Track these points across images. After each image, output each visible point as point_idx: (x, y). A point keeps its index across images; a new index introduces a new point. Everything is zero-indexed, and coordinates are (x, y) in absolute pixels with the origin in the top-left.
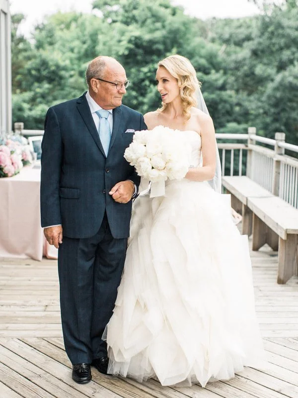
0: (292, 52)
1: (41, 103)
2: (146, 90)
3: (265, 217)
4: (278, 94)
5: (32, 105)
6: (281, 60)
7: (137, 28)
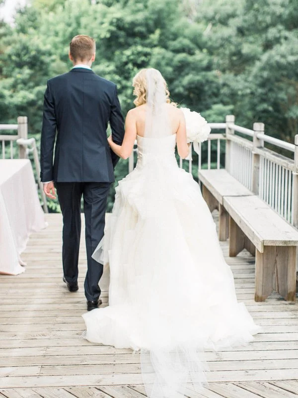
0: (278, 29)
1: (22, 89)
2: (129, 73)
3: (240, 222)
4: (265, 74)
5: (14, 92)
6: (266, 38)
7: (118, 10)
